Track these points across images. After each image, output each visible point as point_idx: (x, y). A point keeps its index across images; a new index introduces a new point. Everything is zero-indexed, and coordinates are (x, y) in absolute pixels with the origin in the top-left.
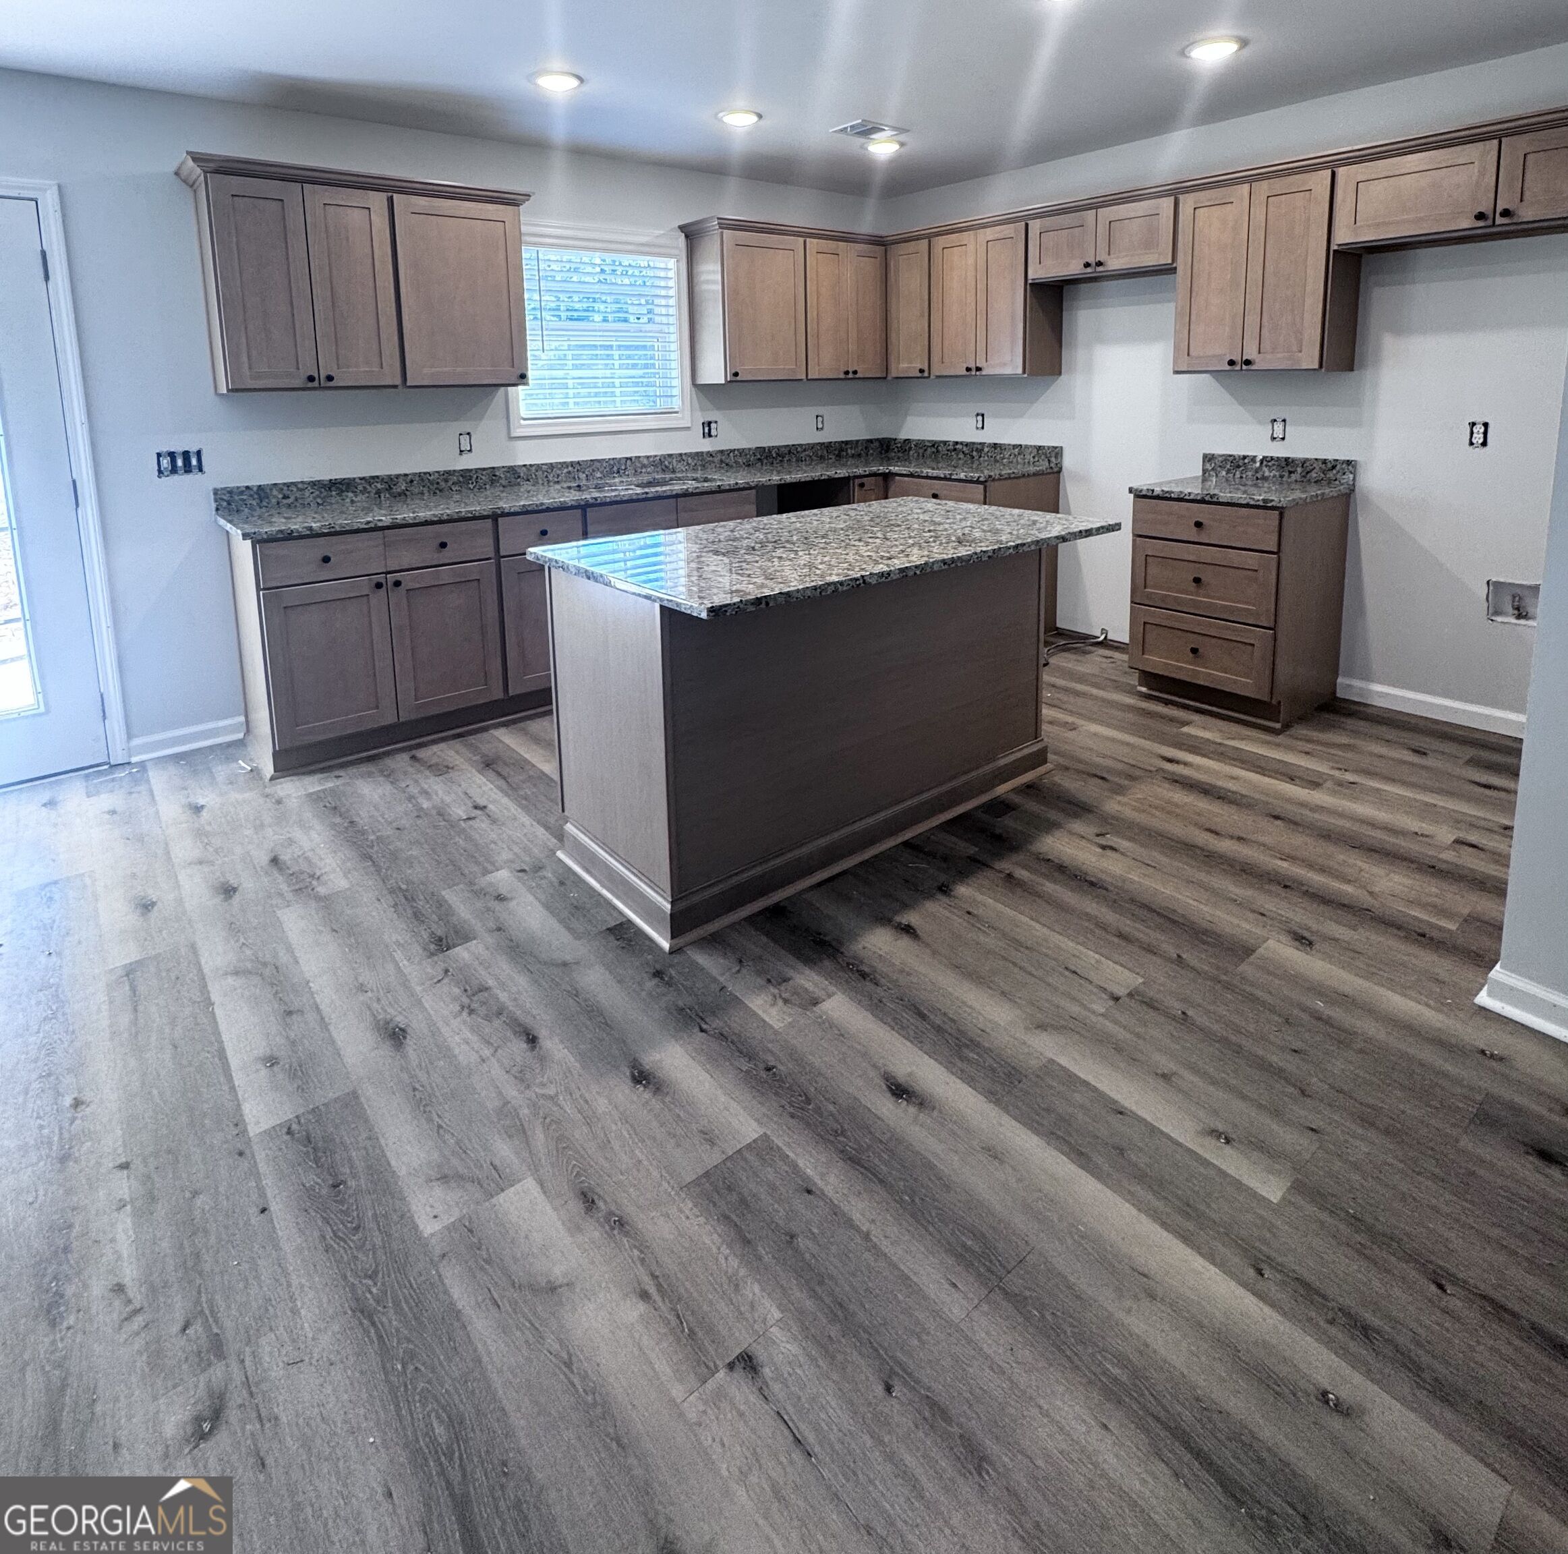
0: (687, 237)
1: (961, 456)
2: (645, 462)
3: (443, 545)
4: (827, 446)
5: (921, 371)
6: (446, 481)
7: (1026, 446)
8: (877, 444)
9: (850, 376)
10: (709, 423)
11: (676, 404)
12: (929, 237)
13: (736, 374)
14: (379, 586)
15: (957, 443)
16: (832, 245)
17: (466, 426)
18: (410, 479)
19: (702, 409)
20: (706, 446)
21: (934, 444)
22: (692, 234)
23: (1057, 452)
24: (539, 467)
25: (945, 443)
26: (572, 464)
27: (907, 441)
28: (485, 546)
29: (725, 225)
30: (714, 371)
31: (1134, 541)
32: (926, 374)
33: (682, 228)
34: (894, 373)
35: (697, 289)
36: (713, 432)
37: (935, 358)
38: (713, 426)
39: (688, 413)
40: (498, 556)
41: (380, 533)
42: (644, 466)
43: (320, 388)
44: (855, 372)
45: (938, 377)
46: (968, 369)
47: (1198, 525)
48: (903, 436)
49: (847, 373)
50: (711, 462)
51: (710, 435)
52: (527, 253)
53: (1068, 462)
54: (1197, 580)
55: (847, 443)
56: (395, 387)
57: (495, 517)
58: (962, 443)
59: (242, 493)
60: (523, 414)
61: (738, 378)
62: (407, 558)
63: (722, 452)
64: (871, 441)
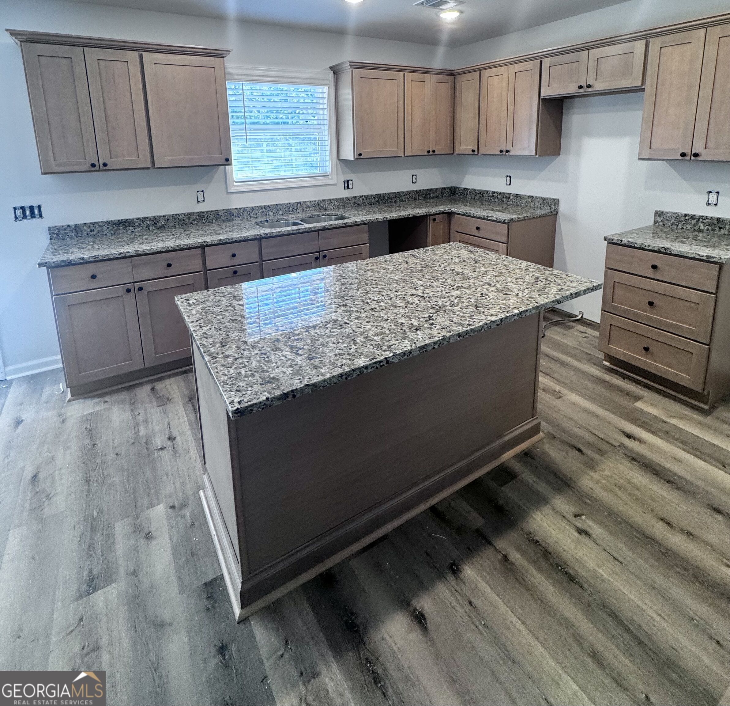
0: (334, 73)
1: (496, 200)
2: (309, 204)
3: (169, 265)
4: (419, 193)
5: (473, 151)
6: (189, 219)
7: (536, 198)
8: (448, 190)
9: (431, 153)
10: (348, 181)
11: (328, 170)
12: (480, 70)
13: (360, 155)
14: (128, 291)
15: (494, 192)
16: (421, 76)
17: (200, 187)
18: (167, 218)
19: (343, 173)
20: (346, 194)
21: (481, 192)
22: (336, 71)
23: (556, 202)
24: (245, 209)
25: (487, 192)
26: (265, 207)
27: (466, 189)
28: (196, 264)
29: (355, 66)
30: (349, 153)
31: (606, 272)
32: (476, 153)
33: (331, 68)
34: (457, 152)
35: (340, 104)
36: (350, 186)
37: (482, 142)
38: (350, 182)
39: (335, 176)
40: (205, 270)
41: (129, 260)
42: (309, 207)
43: (100, 170)
44: (434, 151)
45: (483, 154)
46: (501, 151)
47: (654, 267)
48: (463, 186)
49: (429, 152)
50: (348, 204)
51: (348, 188)
52: (230, 85)
53: (562, 208)
54: (651, 304)
55: (430, 190)
56: (148, 168)
57: (203, 247)
58: (497, 193)
59: (65, 229)
60: (235, 179)
61: (362, 157)
62: (145, 273)
63: (355, 197)
64: (444, 189)
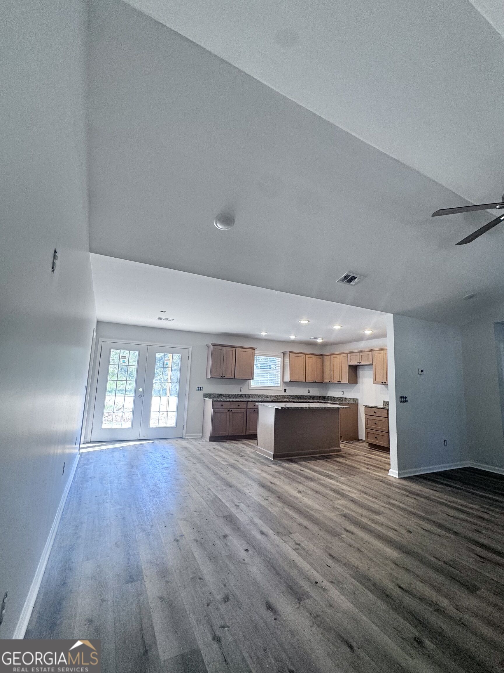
0: (283, 354)
1: (339, 400)
2: (273, 396)
3: (239, 405)
4: (311, 396)
5: (329, 382)
6: (238, 396)
7: (352, 398)
8: (322, 397)
9: (315, 382)
10: (286, 389)
11: (279, 385)
12: (331, 355)
13: (291, 380)
14: (229, 411)
15: (338, 397)
16: (311, 356)
17: (241, 386)
18: (232, 395)
19: (284, 386)
20: (285, 394)
21: (334, 397)
23: (357, 400)
24: (253, 395)
25: (336, 397)
26: (259, 395)
27: (328, 397)
28: (245, 407)
29: (290, 352)
30: (287, 379)
31: (365, 416)
32: (330, 382)
33: (282, 352)
34: (324, 382)
35: (285, 363)
36: (286, 391)
37: (332, 379)
38: (286, 390)
39: (281, 387)
40: (247, 408)
41: (230, 402)
42: (272, 397)
43: (222, 378)
44: (316, 381)
45: (333, 383)
46: (338, 382)
47: (375, 412)
48: (327, 396)
49: (314, 381)
50: (285, 397)
51: (286, 392)
52: (255, 357)
53: (359, 402)
54: (375, 423)
55: (315, 396)
56: (233, 379)
57: (247, 401)
58: (339, 397)
59: (207, 395)
60: (251, 385)
61: (291, 381)
62: (233, 407)
63: (288, 395)
64: (320, 396)
